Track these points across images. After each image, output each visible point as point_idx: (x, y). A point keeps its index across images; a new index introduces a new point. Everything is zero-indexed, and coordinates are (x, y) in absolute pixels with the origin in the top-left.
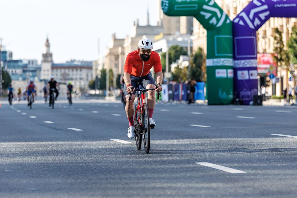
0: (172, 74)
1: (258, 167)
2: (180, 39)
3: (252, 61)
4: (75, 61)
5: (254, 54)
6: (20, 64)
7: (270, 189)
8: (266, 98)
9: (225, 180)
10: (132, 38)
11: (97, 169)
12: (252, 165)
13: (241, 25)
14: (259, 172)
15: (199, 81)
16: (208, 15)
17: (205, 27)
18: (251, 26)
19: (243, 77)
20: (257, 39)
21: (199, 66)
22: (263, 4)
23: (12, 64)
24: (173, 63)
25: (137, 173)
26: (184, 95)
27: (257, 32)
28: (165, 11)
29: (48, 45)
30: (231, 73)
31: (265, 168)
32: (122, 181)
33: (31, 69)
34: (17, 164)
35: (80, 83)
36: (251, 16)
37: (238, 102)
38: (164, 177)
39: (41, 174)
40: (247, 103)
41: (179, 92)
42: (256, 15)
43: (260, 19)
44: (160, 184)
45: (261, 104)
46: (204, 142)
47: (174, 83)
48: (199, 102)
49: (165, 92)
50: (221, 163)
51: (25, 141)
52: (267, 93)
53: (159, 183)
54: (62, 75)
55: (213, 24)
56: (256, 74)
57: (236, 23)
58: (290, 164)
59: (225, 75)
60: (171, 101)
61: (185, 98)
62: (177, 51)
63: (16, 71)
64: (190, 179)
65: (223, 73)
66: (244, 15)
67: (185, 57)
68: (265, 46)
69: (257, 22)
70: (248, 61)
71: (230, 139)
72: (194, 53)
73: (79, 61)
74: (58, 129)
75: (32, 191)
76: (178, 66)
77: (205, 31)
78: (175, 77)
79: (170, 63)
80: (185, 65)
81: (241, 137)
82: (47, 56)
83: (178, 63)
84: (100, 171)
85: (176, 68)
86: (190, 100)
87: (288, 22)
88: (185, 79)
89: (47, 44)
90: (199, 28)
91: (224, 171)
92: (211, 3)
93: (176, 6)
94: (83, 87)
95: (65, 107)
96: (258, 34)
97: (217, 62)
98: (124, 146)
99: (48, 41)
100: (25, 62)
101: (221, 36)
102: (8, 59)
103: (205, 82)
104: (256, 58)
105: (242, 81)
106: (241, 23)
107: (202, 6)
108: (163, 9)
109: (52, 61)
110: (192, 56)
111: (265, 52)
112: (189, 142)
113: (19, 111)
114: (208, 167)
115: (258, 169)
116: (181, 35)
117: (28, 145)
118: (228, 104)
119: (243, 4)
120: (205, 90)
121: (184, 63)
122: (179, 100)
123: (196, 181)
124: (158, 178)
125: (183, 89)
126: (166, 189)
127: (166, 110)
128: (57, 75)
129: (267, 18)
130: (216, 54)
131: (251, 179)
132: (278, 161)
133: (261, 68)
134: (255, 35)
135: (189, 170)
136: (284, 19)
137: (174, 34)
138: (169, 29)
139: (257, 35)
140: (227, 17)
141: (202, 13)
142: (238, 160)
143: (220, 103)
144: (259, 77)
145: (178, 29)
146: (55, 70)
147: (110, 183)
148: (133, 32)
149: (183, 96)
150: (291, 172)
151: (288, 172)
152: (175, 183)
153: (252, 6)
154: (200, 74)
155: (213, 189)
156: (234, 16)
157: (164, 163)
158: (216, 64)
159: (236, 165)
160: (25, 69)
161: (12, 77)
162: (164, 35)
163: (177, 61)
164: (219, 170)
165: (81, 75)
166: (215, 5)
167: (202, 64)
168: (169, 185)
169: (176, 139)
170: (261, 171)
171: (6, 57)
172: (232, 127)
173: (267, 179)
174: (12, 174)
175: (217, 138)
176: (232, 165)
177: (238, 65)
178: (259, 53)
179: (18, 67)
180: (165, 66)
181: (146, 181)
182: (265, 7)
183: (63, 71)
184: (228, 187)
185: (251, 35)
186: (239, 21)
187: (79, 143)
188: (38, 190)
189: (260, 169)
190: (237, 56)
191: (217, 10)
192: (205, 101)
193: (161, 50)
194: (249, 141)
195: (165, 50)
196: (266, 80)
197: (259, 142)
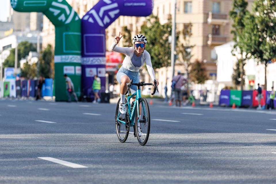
0: (21, 69)
1: (99, 162)
2: (30, 35)
3: (101, 58)
5: (102, 51)
9: (66, 174)
12: (94, 160)
13: (91, 23)
14: (100, 166)
15: (48, 77)
16: (56, 12)
17: (53, 23)
18: (101, 24)
19: (91, 75)
20: (107, 37)
21: (48, 63)
22: (113, 2)
24: (22, 58)
26: (32, 91)
27: (106, 30)
28: (14, 7)
30: (79, 70)
31: (107, 163)
36: (101, 14)
37: (86, 99)
38: (6, 170)
41: (27, 88)
42: (106, 13)
43: (109, 17)
45: (108, 102)
46: (48, 137)
47: (23, 79)
48: (47, 98)
49: (13, 88)
50: (64, 158)
52: (115, 91)
55: (62, 20)
56: (104, 72)
57: (85, 21)
58: (132, 160)
59: (72, 72)
60: (18, 97)
61: (33, 94)
62: (26, 48)
64: (31, 173)
65: (71, 70)
66: (93, 12)
67: (34, 53)
69: (107, 20)
70: (97, 58)
71: (75, 134)
72: (43, 50)
76: (27, 62)
77: (52, 27)
78: (24, 74)
79: (19, 59)
80: (34, 61)
81: (85, 133)
83: (27, 60)
85: (24, 64)
86: (38, 96)
87: (137, 21)
88: (33, 75)
90: (49, 25)
93: (25, 2)
96: (108, 32)
97: (65, 59)
101: (70, 33)
103: (53, 79)
104: (104, 56)
105: (90, 78)
106: (91, 20)
107: (51, 2)
108: (12, 5)
110: (41, 52)
112: (34, 137)
115: (99, 164)
116: (31, 32)
119: (93, 2)
120: (53, 86)
121: (33, 59)
122: (27, 97)
123: (37, 175)
125: (31, 85)
126: (6, 183)
127: (14, 106)
129: (117, 16)
130: (65, 51)
131: (92, 174)
132: (120, 157)
133: (109, 66)
134: (104, 33)
135: (31, 164)
136: (134, 18)
137: (24, 30)
138: (19, 25)
139: (106, 33)
140: (76, 14)
141: (51, 9)
142: (80, 156)
144: (107, 75)
145: (28, 25)
149: (30, 92)
150: (132, 167)
151: (129, 167)
152: (15, 176)
153: (101, 3)
154: (49, 71)
156: (84, 13)
157: (6, 157)
158: (64, 61)
159: (78, 159)
162: (14, 31)
163: (26, 57)
164: (61, 164)
166: (64, 2)
167: (51, 61)
168: (9, 178)
169: (21, 133)
170: (103, 166)
172: (77, 123)
173: (107, 173)
175: (62, 133)
176: (74, 160)
177: (86, 62)
178: (108, 51)
180: (14, 63)
182: (115, 5)
184: (69, 182)
185: (100, 33)
186: (88, 19)
189: (101, 164)
190: (86, 54)
191: (66, 7)
192: (52, 98)
193: (10, 46)
194: (93, 137)
195: (15, 46)
196: (114, 78)
197: (103, 138)
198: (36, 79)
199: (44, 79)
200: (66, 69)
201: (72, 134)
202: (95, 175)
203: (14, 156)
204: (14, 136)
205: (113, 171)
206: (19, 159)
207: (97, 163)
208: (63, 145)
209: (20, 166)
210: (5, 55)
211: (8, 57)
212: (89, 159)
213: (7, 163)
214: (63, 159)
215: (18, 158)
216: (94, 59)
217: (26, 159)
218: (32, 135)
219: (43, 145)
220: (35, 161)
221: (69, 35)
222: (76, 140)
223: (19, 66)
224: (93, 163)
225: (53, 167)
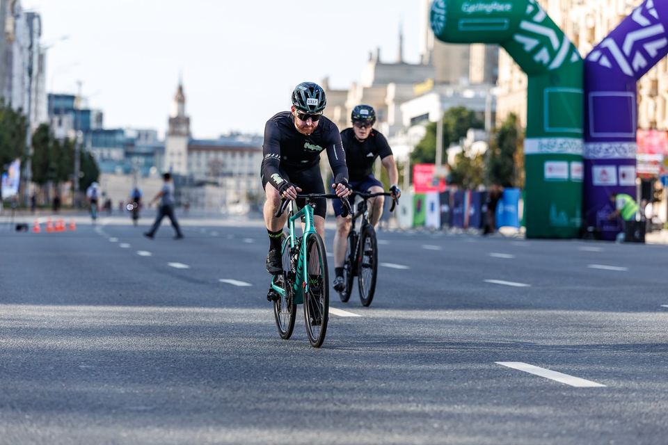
0: (450, 168)
1: (631, 375)
2: (469, 94)
3: (626, 145)
4: (238, 134)
5: (630, 131)
6: (119, 138)
7: (658, 423)
8: (654, 227)
9: (560, 401)
10: (365, 89)
11: (280, 369)
12: (618, 369)
13: (604, 68)
14: (634, 384)
15: (509, 185)
16: (530, 44)
17: (524, 68)
18: (627, 70)
19: (605, 180)
20: (638, 98)
21: (509, 154)
22: (654, 22)
23: (102, 138)
24: (452, 144)
25: (366, 381)
26: (475, 215)
27: (638, 84)
28: (438, 32)
29: (181, 98)
30: (578, 170)
31: (647, 377)
32: (335, 397)
33: (144, 150)
34: (106, 353)
35: (249, 182)
36: (627, 47)
37: (592, 235)
38: (427, 390)
39: (159, 378)
40: (611, 237)
41: (463, 210)
42: (639, 46)
43: (645, 54)
44: (417, 406)
45: (642, 240)
46: (515, 318)
47: (453, 189)
48: (507, 231)
49: (432, 208)
50: (551, 364)
51: (125, 305)
52: (656, 216)
53: (415, 404)
54: (209, 164)
55: (541, 62)
56: (633, 175)
57: (592, 63)
60: (446, 227)
61: (477, 221)
62: (461, 120)
63: (109, 154)
64: (483, 396)
65: (561, 170)
66: (611, 45)
67: (480, 133)
68: (655, 115)
69: (639, 61)
70: (617, 145)
71: (573, 313)
72: (499, 125)
73: (248, 136)
74: (197, 282)
75: (139, 411)
76: (464, 152)
77: (524, 78)
78: (456, 177)
79: (446, 145)
80: (479, 150)
81: (595, 310)
82: (179, 124)
83: (462, 145)
84: (288, 375)
85: (458, 155)
86: (487, 225)
88: (476, 180)
89: (180, 96)
90: (512, 72)
91: (557, 382)
92: (539, 17)
93: (462, 22)
94: (255, 192)
95: (214, 234)
96: (641, 87)
97: (548, 146)
98: (340, 320)
99: (181, 89)
100: (131, 134)
101: (560, 90)
102: (94, 126)
103: (521, 189)
104: (634, 140)
105: (601, 188)
106: (605, 62)
107: (519, 22)
108: (433, 28)
109: (188, 134)
110: (494, 131)
111: (653, 126)
112: (483, 318)
113: (114, 240)
114: (522, 372)
115: (630, 379)
116: (472, 86)
117: (131, 313)
118: (569, 238)
119: (608, 21)
120: (521, 205)
121: (476, 145)
122: (463, 226)
123: (495, 401)
124: (413, 392)
125: (472, 202)
126: (431, 418)
127: (436, 248)
128: (199, 164)
129: (661, 54)
130: (547, 129)
131: (616, 402)
133: (643, 162)
134: (634, 90)
135: (482, 377)
137: (457, 83)
138: (446, 71)
139: (638, 89)
140: (573, 48)
141: (519, 38)
143: (553, 234)
144: (638, 182)
145: (466, 71)
146: (195, 154)
147: (307, 400)
148: (367, 76)
149: (471, 218)
152: (449, 403)
153: (628, 25)
154: (511, 172)
155: (533, 420)
156: (589, 48)
157: (426, 361)
158: (545, 150)
159: (583, 368)
160: (130, 148)
161: (102, 166)
162: (435, 83)
163: (460, 141)
164: (546, 379)
165: (251, 165)
166: (548, 22)
167: (514, 150)
168: (435, 408)
169: (455, 308)
170: (639, 384)
171: (88, 122)
172: (577, 288)
173: (649, 400)
174: (96, 375)
175: (544, 309)
176: (574, 369)
177: (595, 154)
178: (641, 128)
179: (115, 145)
180: (434, 152)
181: (387, 397)
182: (659, 29)
183: (212, 155)
184: (566, 417)
185: (625, 90)
186: (600, 58)
187: (244, 311)
188: (152, 411)
189: (635, 378)
190: (593, 135)
191: (551, 34)
192: (519, 230)
193: (426, 116)
194: (613, 319)
195: (436, 116)
196: (654, 188)
197: (636, 321)
198: (481, 188)
199: (501, 189)
200: (551, 169)
201: (568, 312)
202: (623, 403)
203: (442, 358)
204: (440, 315)
205: (663, 395)
206: (455, 367)
207: (626, 377)
208: (548, 335)
209: (457, 381)
210: (416, 135)
211: (422, 141)
212: (608, 369)
213: (428, 374)
214: (550, 366)
215: (450, 362)
216: (611, 148)
217: (469, 366)
218: (480, 312)
219: (504, 334)
220: (489, 370)
221: (557, 94)
222: (577, 326)
223: (445, 161)
224: (616, 376)
225: (531, 385)
